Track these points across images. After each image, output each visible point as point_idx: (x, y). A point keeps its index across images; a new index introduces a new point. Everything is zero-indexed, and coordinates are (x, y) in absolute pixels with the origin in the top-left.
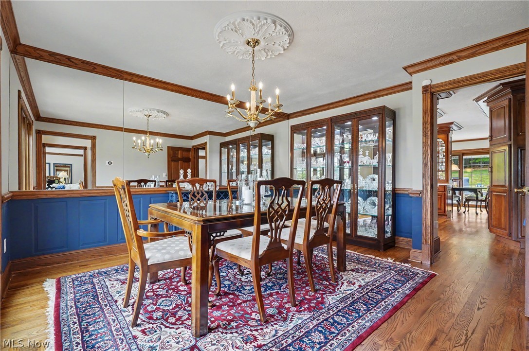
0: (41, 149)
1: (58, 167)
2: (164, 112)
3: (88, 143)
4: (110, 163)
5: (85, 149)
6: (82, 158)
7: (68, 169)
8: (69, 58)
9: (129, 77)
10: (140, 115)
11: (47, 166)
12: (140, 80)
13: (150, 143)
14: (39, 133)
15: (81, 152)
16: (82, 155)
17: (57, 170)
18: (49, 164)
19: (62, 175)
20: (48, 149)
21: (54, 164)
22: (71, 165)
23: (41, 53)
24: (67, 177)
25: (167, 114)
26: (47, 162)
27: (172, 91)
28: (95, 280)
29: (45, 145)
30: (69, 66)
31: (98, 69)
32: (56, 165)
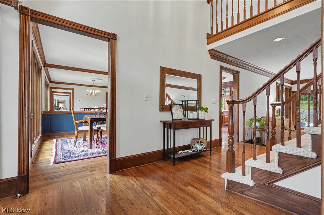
0: (52, 93)
1: (59, 102)
2: (100, 79)
3: (71, 91)
4: (79, 100)
5: (70, 93)
6: (69, 97)
7: (64, 102)
8: (61, 66)
9: (82, 70)
10: (91, 81)
11: (54, 101)
12: (86, 71)
13: (95, 92)
14: (51, 88)
15: (69, 95)
16: (69, 96)
17: (59, 103)
18: (55, 100)
19: (61, 105)
20: (54, 94)
21: (57, 100)
22: (65, 100)
23: (52, 66)
24: (63, 106)
25: (102, 80)
26: (54, 99)
27: (99, 73)
28: (68, 140)
29: (53, 92)
30: (61, 69)
31: (71, 69)
32: (58, 100)
